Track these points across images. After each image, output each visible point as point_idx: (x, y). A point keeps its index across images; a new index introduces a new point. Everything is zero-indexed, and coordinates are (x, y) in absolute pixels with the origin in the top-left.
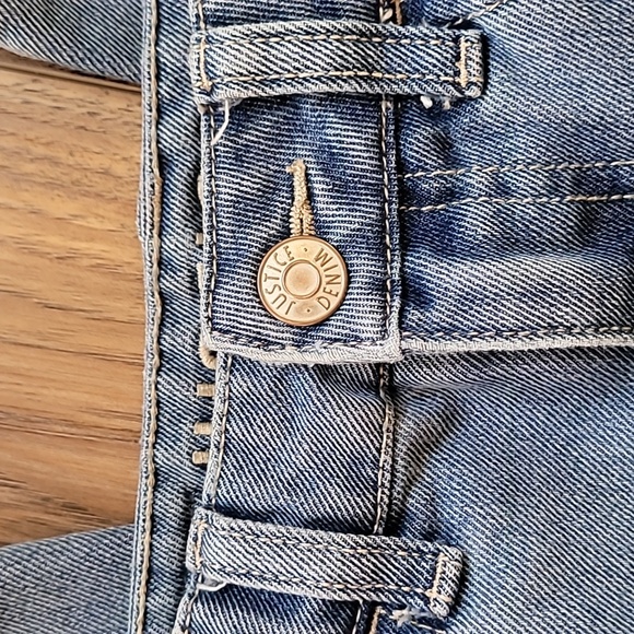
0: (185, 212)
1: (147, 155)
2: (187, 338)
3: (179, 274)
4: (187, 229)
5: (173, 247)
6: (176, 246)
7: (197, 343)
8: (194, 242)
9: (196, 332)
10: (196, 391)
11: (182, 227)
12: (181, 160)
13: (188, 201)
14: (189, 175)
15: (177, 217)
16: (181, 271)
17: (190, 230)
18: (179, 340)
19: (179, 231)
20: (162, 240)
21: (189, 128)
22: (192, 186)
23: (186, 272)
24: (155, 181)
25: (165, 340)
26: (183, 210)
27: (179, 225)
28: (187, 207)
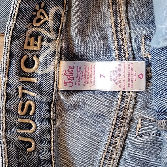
0: (17, 71)
1: (6, 52)
2: (15, 106)
3: (13, 89)
4: (17, 76)
5: (12, 81)
6: (13, 81)
7: (18, 107)
8: (19, 80)
9: (17, 104)
10: (18, 120)
11: (15, 75)
12: (16, 54)
13: (18, 67)
14: (19, 59)
15: (14, 72)
16: (14, 88)
17: (18, 76)
18: (12, 106)
19: (14, 77)
20: (8, 78)
21: (21, 46)
22: (19, 63)
23: (15, 88)
24: (8, 60)
25: (7, 106)
26: (16, 70)
27: (14, 75)
28: (17, 69)
